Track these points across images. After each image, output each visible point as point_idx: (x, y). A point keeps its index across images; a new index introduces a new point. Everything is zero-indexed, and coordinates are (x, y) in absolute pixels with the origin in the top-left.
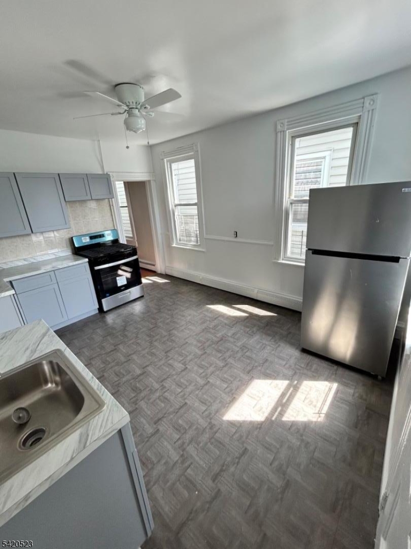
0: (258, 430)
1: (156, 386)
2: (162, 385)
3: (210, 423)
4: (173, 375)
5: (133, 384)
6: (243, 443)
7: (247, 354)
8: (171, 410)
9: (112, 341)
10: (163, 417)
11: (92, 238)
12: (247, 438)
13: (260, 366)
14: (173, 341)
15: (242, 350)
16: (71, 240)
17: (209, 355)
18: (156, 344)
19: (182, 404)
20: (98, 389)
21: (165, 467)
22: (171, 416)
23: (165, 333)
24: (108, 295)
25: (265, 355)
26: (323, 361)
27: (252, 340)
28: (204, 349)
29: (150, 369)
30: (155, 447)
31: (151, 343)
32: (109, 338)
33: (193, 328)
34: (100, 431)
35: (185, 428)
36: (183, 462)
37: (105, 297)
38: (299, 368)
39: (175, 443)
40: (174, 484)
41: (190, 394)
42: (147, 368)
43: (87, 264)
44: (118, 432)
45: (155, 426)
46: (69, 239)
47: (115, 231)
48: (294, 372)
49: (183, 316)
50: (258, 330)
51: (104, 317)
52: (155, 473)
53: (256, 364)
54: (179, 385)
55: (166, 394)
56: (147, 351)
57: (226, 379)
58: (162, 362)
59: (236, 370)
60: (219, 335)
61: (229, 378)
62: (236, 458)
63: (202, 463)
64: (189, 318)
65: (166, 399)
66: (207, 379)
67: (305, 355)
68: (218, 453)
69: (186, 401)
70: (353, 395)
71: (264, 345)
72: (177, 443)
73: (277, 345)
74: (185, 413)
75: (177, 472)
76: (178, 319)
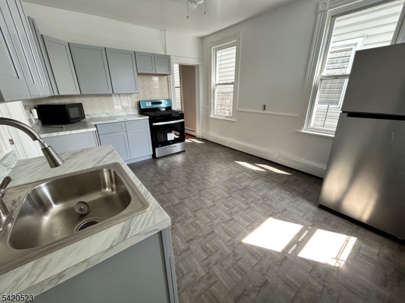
0: (278, 266)
1: (190, 214)
2: (195, 214)
3: (234, 251)
4: (204, 208)
5: (172, 210)
6: (264, 275)
7: (267, 202)
8: (201, 234)
9: (159, 178)
10: (193, 239)
11: (153, 103)
12: (267, 271)
13: (279, 213)
14: (205, 184)
15: (263, 199)
16: (139, 104)
17: (234, 198)
18: (192, 184)
19: (210, 232)
20: (144, 193)
21: (193, 279)
22: (201, 239)
23: (199, 178)
24: (160, 146)
25: (284, 206)
26: (342, 219)
27: (272, 192)
28: (230, 193)
29: (186, 201)
30: (185, 261)
31: (188, 183)
32: (157, 175)
33: (222, 177)
34: (141, 227)
35: (211, 251)
36: (208, 279)
37: (158, 147)
38: (318, 221)
39: (202, 261)
40: (200, 295)
41: (217, 225)
42: (184, 200)
43: (148, 120)
44: (158, 233)
45: (187, 244)
46: (137, 102)
47: (169, 101)
48: (312, 223)
49: (214, 168)
50: (277, 186)
51: (156, 161)
52: (184, 281)
53: (276, 211)
54: (208, 216)
55: (197, 221)
56: (185, 187)
57: (249, 219)
58: (196, 198)
59: (257, 213)
60: (243, 184)
61: (252, 218)
62: (257, 286)
63: (225, 283)
64: (219, 169)
65: (197, 225)
66: (232, 216)
67: (322, 211)
68: (240, 278)
69: (214, 230)
70: (378, 255)
71: (283, 198)
72: (204, 262)
73: (295, 199)
74: (212, 239)
75: (203, 285)
76: (210, 169)
